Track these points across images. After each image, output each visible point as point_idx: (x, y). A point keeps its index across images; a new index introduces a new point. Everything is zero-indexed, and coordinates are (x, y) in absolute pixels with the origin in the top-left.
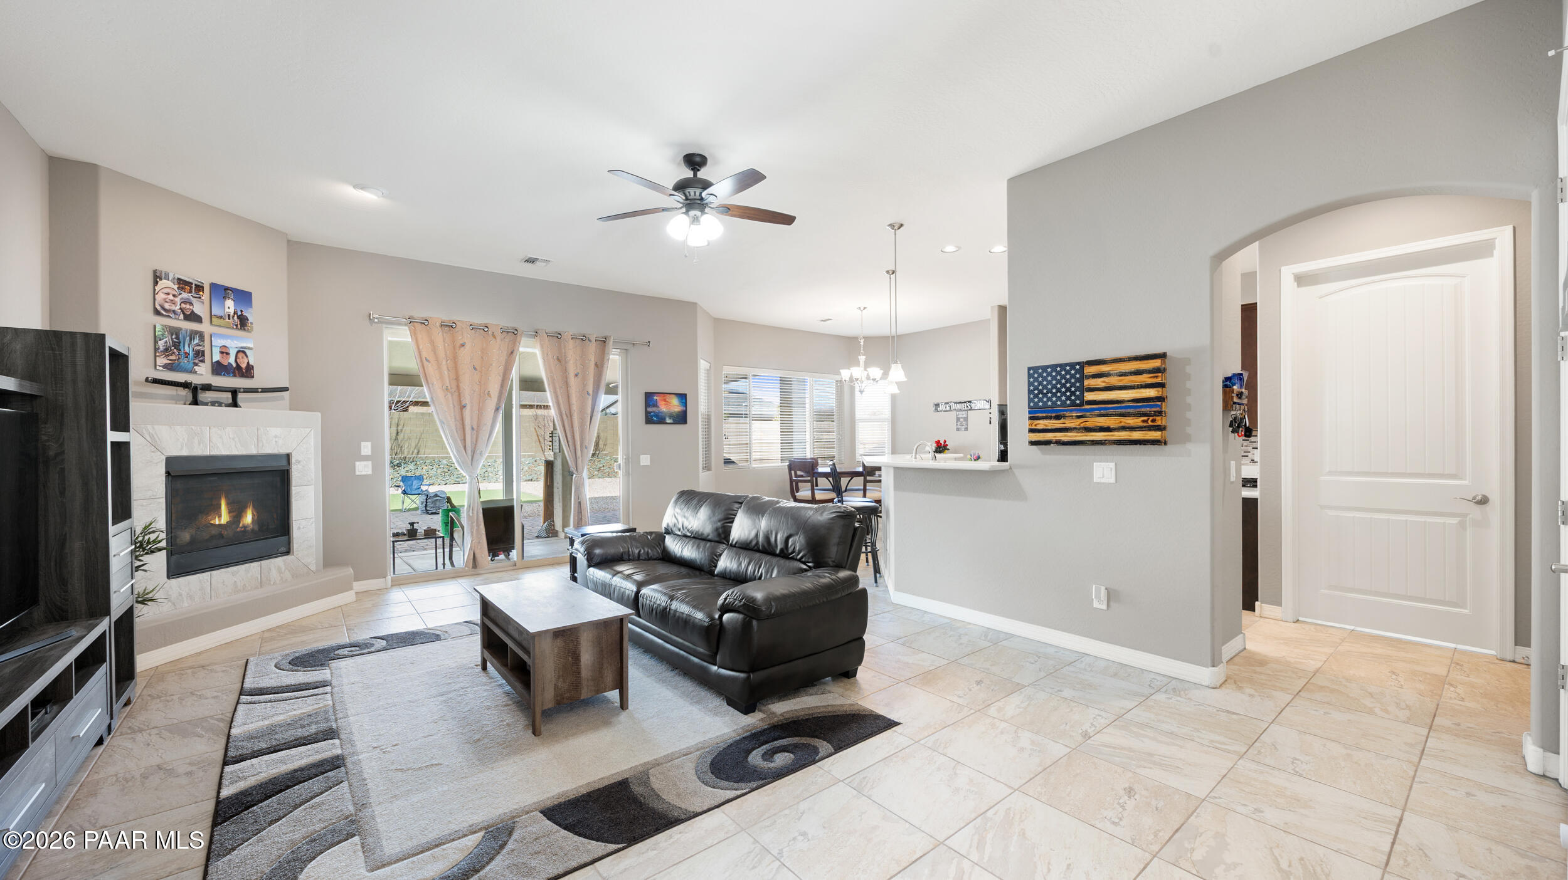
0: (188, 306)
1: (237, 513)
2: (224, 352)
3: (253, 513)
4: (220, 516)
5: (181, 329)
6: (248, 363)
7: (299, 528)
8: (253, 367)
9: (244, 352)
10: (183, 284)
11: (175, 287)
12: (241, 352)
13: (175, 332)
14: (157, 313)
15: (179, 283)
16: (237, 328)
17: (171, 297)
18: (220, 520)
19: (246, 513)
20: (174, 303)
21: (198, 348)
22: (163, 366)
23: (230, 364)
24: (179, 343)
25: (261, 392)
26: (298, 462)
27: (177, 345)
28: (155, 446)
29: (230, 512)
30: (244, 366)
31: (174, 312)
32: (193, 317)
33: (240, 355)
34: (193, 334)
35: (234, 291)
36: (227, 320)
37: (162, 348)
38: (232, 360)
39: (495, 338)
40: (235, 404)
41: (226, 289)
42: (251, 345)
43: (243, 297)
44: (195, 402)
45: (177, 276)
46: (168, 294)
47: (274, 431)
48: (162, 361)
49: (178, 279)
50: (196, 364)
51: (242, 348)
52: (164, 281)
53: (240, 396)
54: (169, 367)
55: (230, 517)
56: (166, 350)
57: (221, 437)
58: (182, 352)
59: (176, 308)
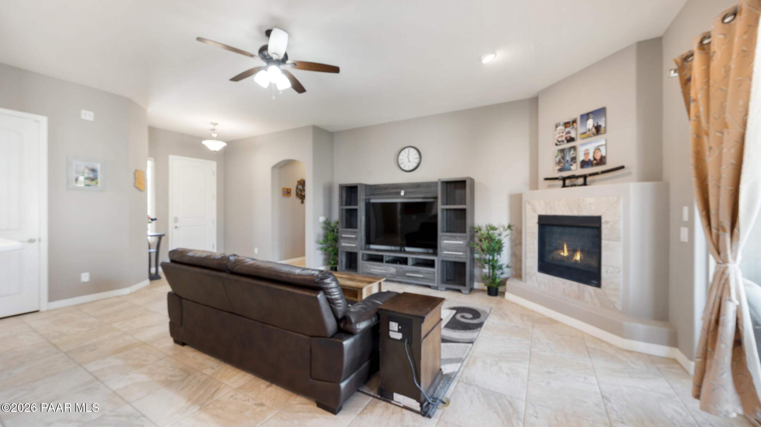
0: (569, 135)
1: (573, 251)
2: (587, 153)
3: (580, 255)
4: (564, 252)
5: (565, 149)
6: (602, 155)
7: (607, 272)
8: (605, 157)
10: (566, 124)
11: (563, 128)
12: (598, 149)
13: (562, 151)
14: (557, 145)
16: (594, 135)
18: (564, 254)
19: (577, 253)
20: (562, 136)
21: (573, 156)
22: (558, 170)
23: (590, 160)
24: (565, 156)
25: (603, 173)
26: (607, 222)
27: (563, 158)
28: (534, 210)
29: (568, 251)
30: (599, 158)
31: (563, 141)
32: (571, 140)
33: (597, 152)
34: (571, 148)
35: (592, 113)
36: (588, 133)
37: (557, 161)
38: (591, 157)
40: (585, 184)
41: (588, 114)
43: (601, 112)
44: (564, 186)
46: (560, 133)
47: (590, 200)
49: (565, 122)
50: (571, 165)
51: (598, 147)
52: (559, 127)
53: (589, 179)
54: (561, 170)
55: (568, 254)
56: (559, 162)
58: (566, 160)
59: (563, 139)
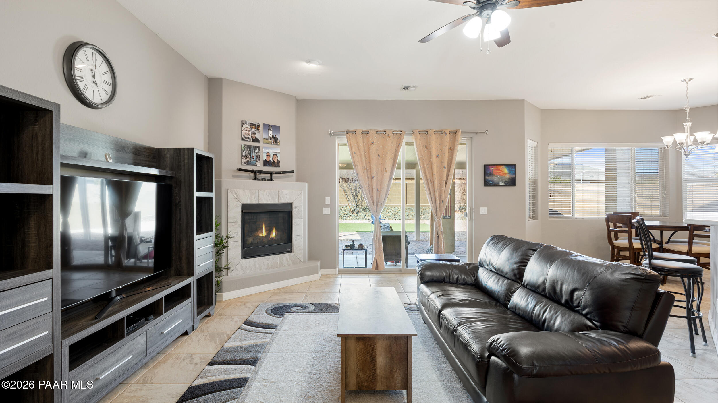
0: (254, 135)
1: (269, 232)
2: (268, 156)
3: (275, 232)
4: (262, 233)
5: (251, 146)
6: (278, 160)
7: (296, 240)
8: (280, 161)
9: (276, 155)
10: (252, 125)
11: (249, 127)
12: (275, 155)
13: (249, 147)
14: (243, 139)
15: (251, 125)
16: (273, 144)
17: (248, 132)
18: (262, 234)
19: (273, 232)
20: (248, 134)
21: (258, 154)
22: (244, 163)
23: (270, 160)
24: (251, 152)
25: (282, 173)
26: (296, 207)
27: (250, 153)
28: (238, 199)
29: (266, 231)
30: (276, 161)
31: (249, 138)
32: (256, 140)
33: (275, 156)
34: (256, 147)
35: (273, 126)
36: (269, 140)
37: (244, 155)
38: (271, 159)
39: (389, 137)
40: (271, 180)
41: (269, 126)
42: (279, 151)
43: (276, 129)
44: (255, 179)
45: (250, 122)
46: (247, 131)
47: (286, 192)
48: (244, 161)
49: (251, 123)
50: (257, 162)
51: (275, 153)
52: (245, 125)
53: (273, 175)
54: (247, 163)
55: (266, 234)
56: (246, 156)
57: (263, 195)
58: (251, 157)
59: (250, 137)
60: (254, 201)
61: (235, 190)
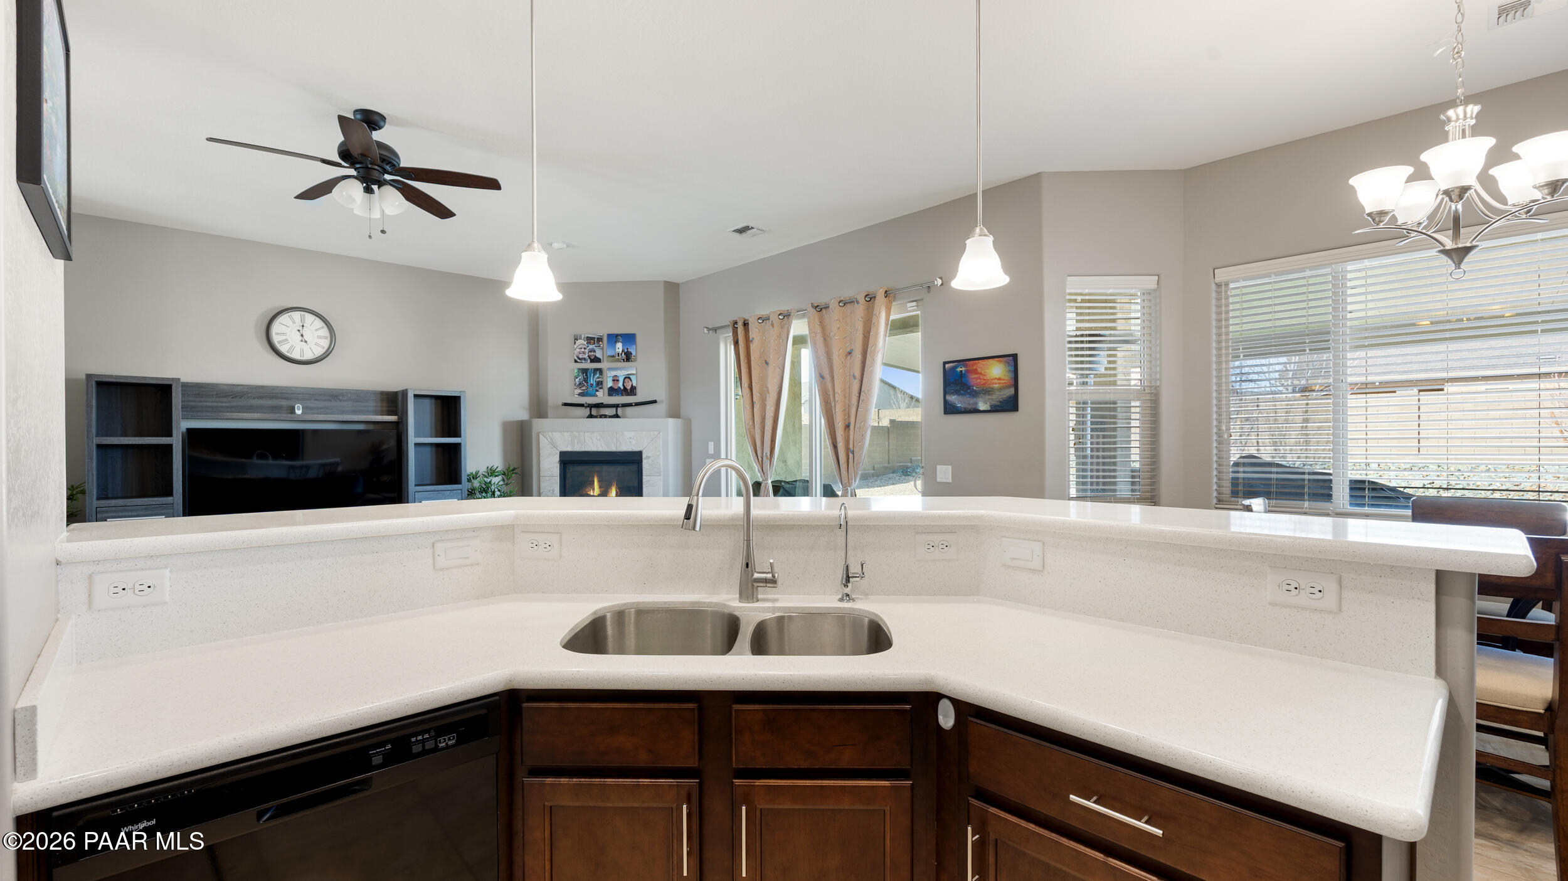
0: (593, 353)
1: (606, 490)
2: (615, 380)
3: (615, 492)
4: (594, 490)
5: (588, 369)
6: (632, 385)
8: (635, 387)
9: (629, 378)
10: (590, 340)
11: (585, 343)
12: (627, 377)
13: (585, 371)
14: (576, 361)
15: (587, 340)
16: (624, 361)
17: (583, 350)
18: (593, 492)
19: (611, 489)
20: (584, 353)
21: (598, 380)
22: (578, 395)
23: (619, 388)
24: (587, 378)
26: (648, 457)
27: (586, 380)
28: (554, 445)
29: (600, 489)
30: (629, 387)
31: (585, 359)
32: (596, 360)
33: (627, 380)
34: (596, 370)
35: (622, 335)
36: (617, 357)
37: (577, 383)
38: (620, 385)
40: (616, 415)
41: (617, 335)
42: (634, 372)
43: (629, 338)
44: (591, 416)
45: (586, 335)
46: (581, 348)
47: (628, 434)
48: (579, 391)
49: (587, 337)
50: (597, 391)
51: (628, 375)
52: (579, 341)
53: (621, 409)
54: (582, 395)
55: (600, 493)
56: (580, 384)
57: (591, 439)
58: (589, 384)
59: (586, 356)
60: (577, 448)
61: (550, 433)
